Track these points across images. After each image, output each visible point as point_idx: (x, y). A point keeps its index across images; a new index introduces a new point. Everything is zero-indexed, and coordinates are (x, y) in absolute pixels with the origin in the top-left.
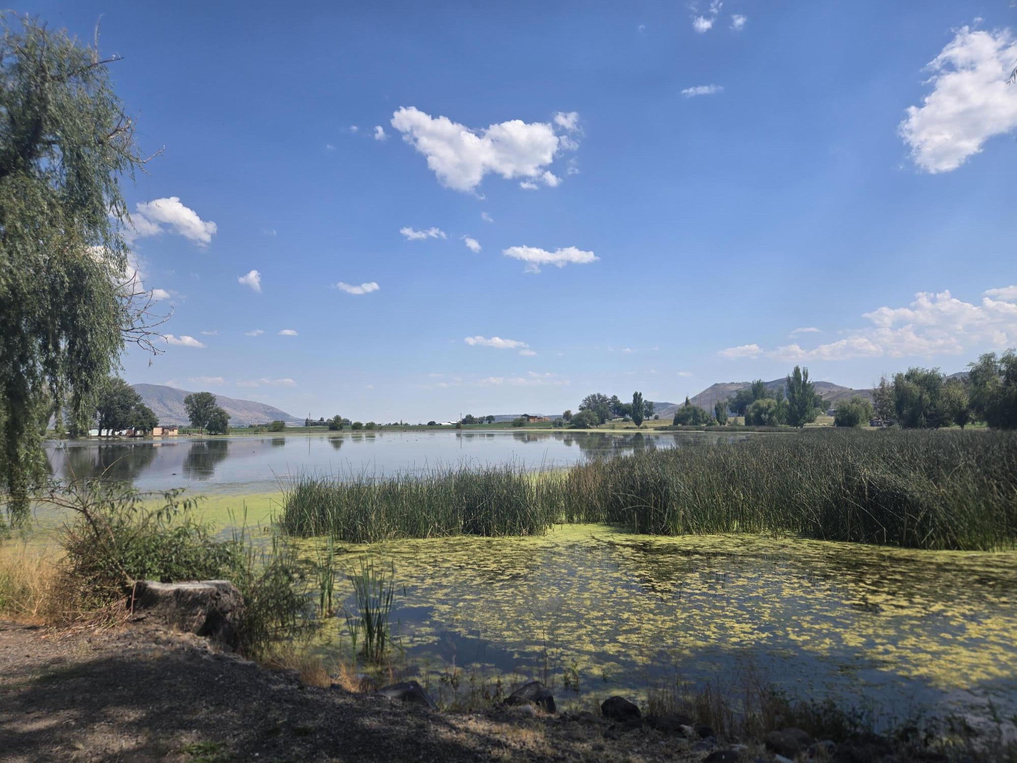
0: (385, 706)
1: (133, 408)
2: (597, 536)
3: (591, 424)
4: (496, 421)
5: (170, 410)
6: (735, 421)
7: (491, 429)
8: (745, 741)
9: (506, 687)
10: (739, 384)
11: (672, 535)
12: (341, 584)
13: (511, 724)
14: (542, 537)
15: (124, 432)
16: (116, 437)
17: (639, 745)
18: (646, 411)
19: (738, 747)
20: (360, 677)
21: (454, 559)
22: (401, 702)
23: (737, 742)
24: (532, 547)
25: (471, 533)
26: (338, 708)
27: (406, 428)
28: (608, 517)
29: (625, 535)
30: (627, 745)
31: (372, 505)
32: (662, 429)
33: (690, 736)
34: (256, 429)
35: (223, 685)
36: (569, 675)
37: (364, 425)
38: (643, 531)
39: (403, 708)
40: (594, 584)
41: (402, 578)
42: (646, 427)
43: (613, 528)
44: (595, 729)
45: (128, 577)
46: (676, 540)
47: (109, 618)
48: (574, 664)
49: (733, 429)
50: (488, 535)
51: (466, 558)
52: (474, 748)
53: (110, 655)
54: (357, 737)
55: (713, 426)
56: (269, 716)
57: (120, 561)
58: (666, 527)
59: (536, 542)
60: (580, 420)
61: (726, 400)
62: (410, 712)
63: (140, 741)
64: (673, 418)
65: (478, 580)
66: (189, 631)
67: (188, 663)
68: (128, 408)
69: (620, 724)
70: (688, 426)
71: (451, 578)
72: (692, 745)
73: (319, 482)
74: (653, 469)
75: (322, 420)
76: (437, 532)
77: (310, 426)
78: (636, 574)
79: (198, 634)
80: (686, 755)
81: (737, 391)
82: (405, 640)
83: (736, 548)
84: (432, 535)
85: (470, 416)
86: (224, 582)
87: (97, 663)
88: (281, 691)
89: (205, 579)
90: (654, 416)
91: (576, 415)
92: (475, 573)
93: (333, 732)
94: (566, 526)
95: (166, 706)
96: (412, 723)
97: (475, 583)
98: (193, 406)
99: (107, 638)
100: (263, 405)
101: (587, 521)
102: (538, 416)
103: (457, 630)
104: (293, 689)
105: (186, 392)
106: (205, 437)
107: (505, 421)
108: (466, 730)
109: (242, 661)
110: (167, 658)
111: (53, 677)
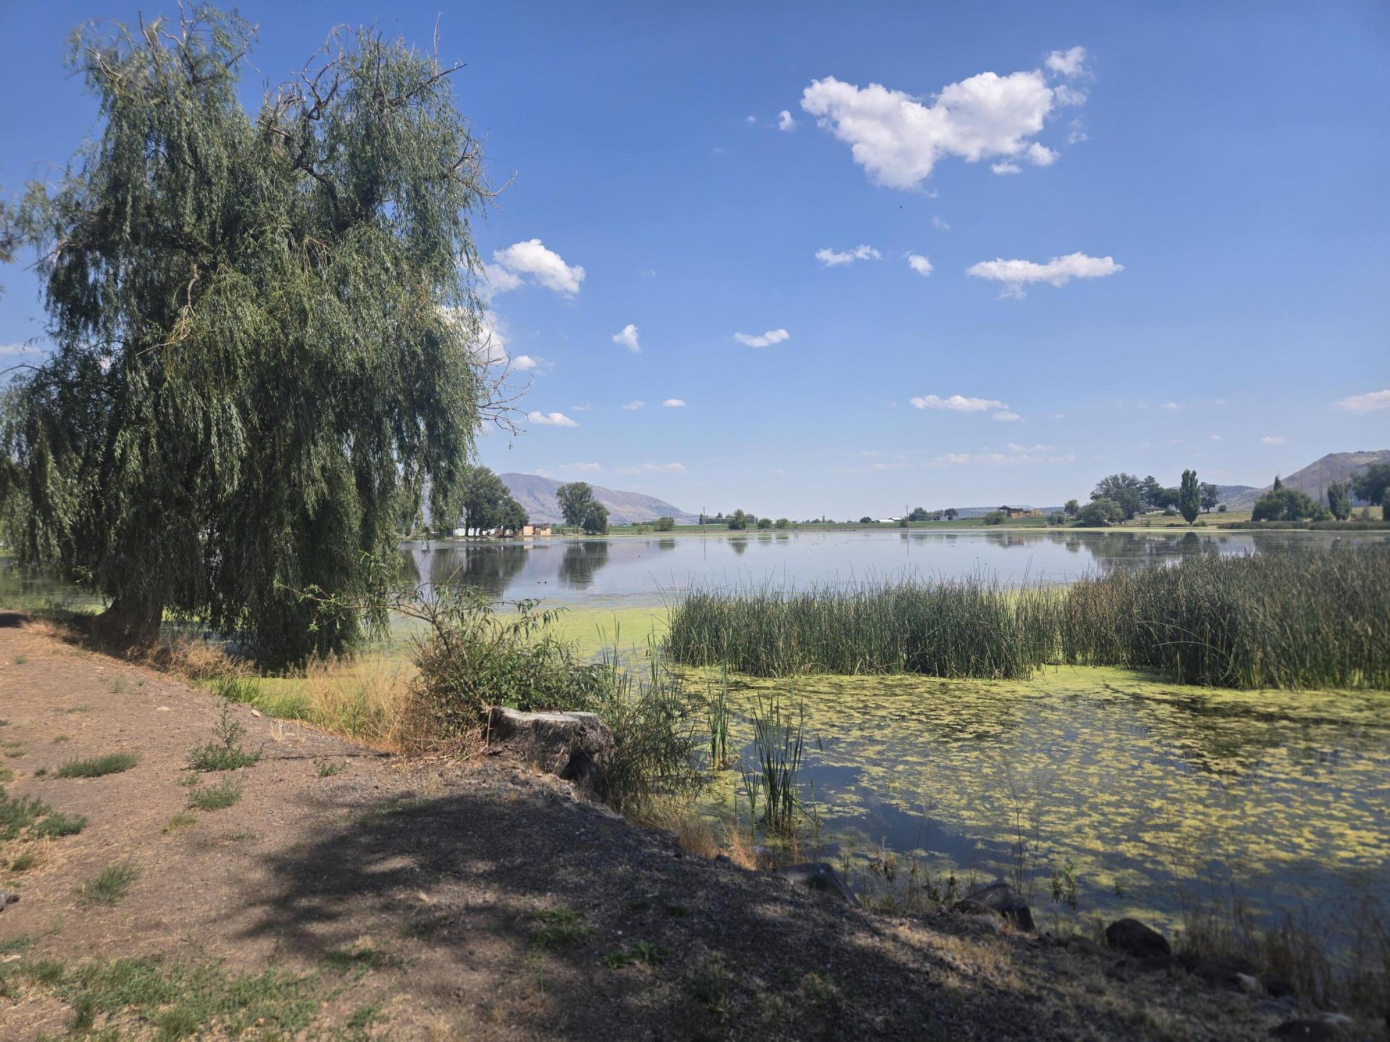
0: (785, 892)
1: (501, 502)
2: (1113, 685)
3: (1109, 520)
4: (960, 516)
5: (542, 505)
6: (1365, 514)
7: (952, 527)
8: (1347, 1011)
9: (962, 888)
10: (1374, 453)
11: (1243, 689)
12: (739, 728)
13: (962, 939)
14: (1025, 683)
15: (492, 531)
16: (483, 537)
17: (1163, 994)
18: (1204, 499)
19: (1334, 1018)
20: (758, 849)
21: (891, 706)
22: (807, 890)
23: (1335, 1010)
24: (1009, 696)
25: (917, 672)
26: (722, 887)
27: (830, 526)
28: (1132, 659)
29: (1160, 685)
30: (1144, 992)
31: (779, 628)
32: (1232, 526)
33: (1252, 992)
34: (639, 528)
35: (585, 841)
36: (1061, 880)
37: (774, 522)
38: (1192, 681)
39: (808, 898)
40: (1107, 755)
41: (819, 726)
42: (1204, 525)
43: (1140, 675)
44: (1093, 962)
45: (483, 702)
46: (1250, 697)
47: (463, 749)
48: (1069, 866)
49: (1363, 524)
50: (943, 675)
51: (909, 705)
52: (904, 964)
53: (462, 792)
54: (745, 928)
55: (1325, 522)
56: (637, 886)
57: (474, 683)
58: (1230, 676)
59: (1015, 688)
60: (1093, 514)
61: (1349, 480)
62: (818, 905)
63: (488, 899)
64: (1251, 510)
65: (926, 737)
66: (550, 771)
67: (547, 811)
68: (495, 503)
69: (1134, 960)
70: (1280, 522)
71: (887, 731)
72: (1253, 1004)
73: (711, 596)
74: (1210, 587)
75: (720, 516)
76: (868, 669)
77: (706, 524)
78: (1178, 743)
79: (561, 777)
80: (1243, 1019)
81: (1368, 465)
82: (822, 809)
83: (1356, 714)
84: (862, 672)
85: (921, 509)
86: (590, 714)
87: (449, 801)
88: (652, 855)
89: (569, 709)
90: (1217, 506)
91: (1085, 507)
92: (921, 727)
93: (715, 918)
94: (1064, 669)
95: (519, 860)
96: (819, 920)
97: (921, 740)
98: (568, 500)
99: (459, 773)
100: (648, 498)
101: (1098, 662)
102: (1025, 508)
103: (894, 802)
104: (668, 857)
105: (559, 483)
106: (582, 538)
107: (973, 516)
108: (895, 938)
109: (611, 814)
110: (524, 802)
111: (401, 813)
